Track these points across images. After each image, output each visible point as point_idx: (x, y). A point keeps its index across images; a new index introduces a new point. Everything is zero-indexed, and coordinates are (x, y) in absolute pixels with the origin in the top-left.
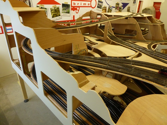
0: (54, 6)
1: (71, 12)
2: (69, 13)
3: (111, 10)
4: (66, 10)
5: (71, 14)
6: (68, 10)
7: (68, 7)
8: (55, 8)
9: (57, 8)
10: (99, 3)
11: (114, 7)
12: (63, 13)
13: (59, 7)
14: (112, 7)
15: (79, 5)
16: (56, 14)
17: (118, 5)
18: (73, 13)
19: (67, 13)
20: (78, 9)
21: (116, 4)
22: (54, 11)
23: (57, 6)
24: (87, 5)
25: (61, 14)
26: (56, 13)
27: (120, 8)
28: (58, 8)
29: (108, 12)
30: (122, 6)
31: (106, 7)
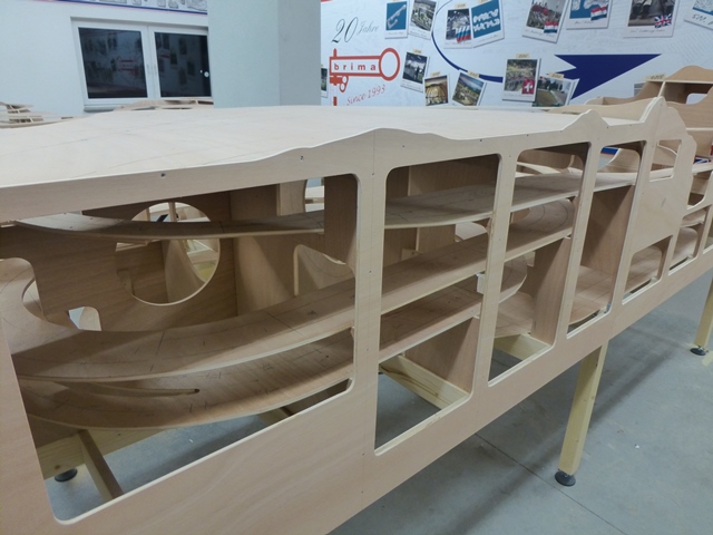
1: (330, 86)
2: (324, 89)
3: (478, 92)
5: (328, 92)
6: (322, 81)
7: (323, 75)
10: (410, 62)
11: (499, 80)
14: (481, 76)
15: (348, 70)
17: (525, 71)
18: (332, 90)
21: (511, 63)
24: (368, 71)
27: (548, 86)
29: (457, 97)
30: (568, 74)
31: (445, 77)
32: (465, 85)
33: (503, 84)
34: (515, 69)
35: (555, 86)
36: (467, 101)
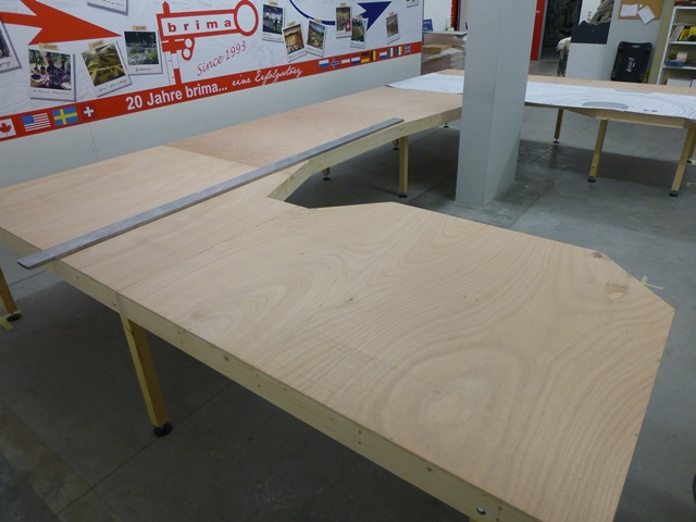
0: (94, 45)
1: (165, 56)
2: (155, 61)
3: (322, 35)
4: (143, 51)
5: (164, 64)
6: (149, 51)
7: (148, 42)
8: (98, 50)
9: (109, 49)
10: (268, 14)
11: (332, 23)
12: (133, 64)
13: (114, 46)
14: (323, 22)
15: (192, 30)
16: (106, 72)
17: (345, 15)
18: (170, 60)
19: (147, 62)
20: (188, 43)
21: (338, 9)
22: (97, 60)
23: (108, 41)
24: (222, 27)
25: (128, 69)
26: (106, 66)
27: (357, 24)
28: (112, 50)
29: (310, 42)
30: (364, 15)
31: (299, 26)
32: (314, 31)
33: (335, 27)
34: (341, 14)
35: (359, 24)
36: (316, 43)
